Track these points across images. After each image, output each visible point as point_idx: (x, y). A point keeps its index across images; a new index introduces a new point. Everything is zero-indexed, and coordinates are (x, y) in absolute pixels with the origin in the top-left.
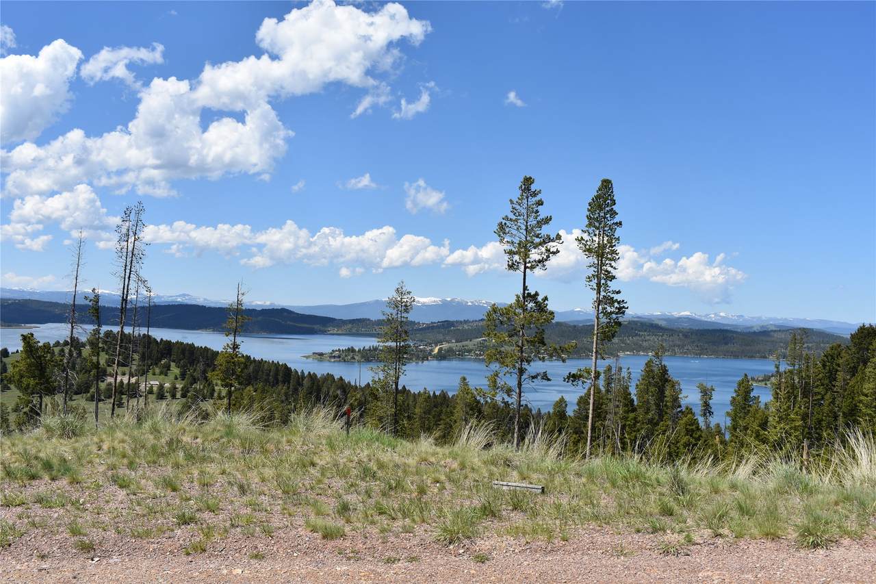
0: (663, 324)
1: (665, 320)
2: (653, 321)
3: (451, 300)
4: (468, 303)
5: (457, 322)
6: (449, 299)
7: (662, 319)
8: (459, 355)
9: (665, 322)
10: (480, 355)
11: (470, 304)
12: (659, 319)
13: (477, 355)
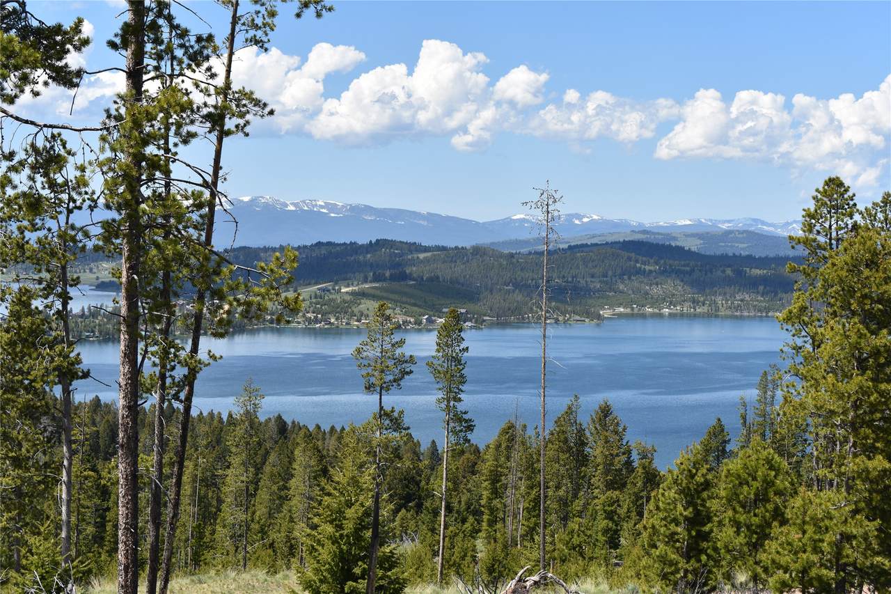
0: (693, 245)
1: (699, 236)
2: (675, 239)
3: (252, 201)
4: (286, 205)
5: (266, 249)
6: (246, 199)
7: (693, 235)
8: (271, 321)
9: (699, 242)
10: (316, 321)
11: (291, 208)
12: (687, 236)
13: (309, 321)
